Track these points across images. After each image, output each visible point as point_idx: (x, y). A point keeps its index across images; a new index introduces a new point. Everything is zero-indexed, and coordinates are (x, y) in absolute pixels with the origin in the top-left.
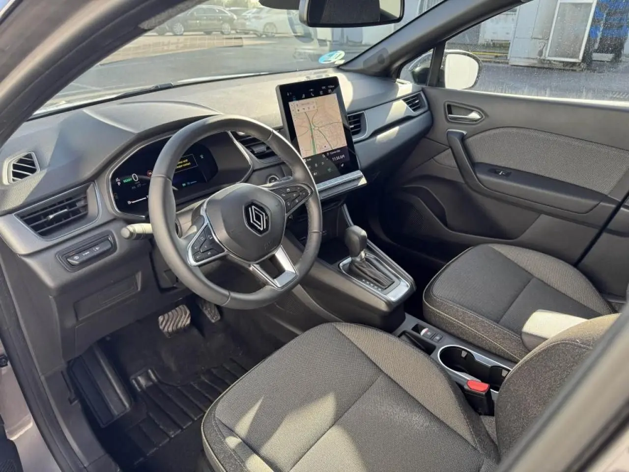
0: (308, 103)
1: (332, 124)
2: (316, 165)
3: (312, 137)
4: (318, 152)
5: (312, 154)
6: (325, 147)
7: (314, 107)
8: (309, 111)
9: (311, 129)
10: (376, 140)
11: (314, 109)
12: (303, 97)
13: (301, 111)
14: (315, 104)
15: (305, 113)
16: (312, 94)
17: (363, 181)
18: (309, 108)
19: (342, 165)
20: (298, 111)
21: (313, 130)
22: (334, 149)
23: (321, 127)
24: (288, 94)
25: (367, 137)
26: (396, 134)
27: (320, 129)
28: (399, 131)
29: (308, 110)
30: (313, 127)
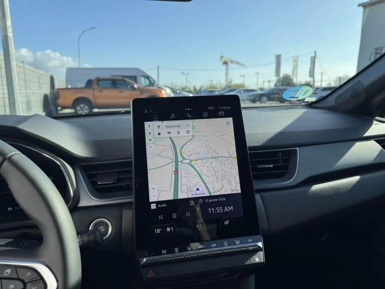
0: (179, 126)
1: (215, 158)
2: (174, 216)
3: (176, 172)
4: (181, 196)
5: (171, 197)
6: (198, 189)
7: (188, 132)
8: (176, 137)
9: (177, 162)
10: (309, 190)
11: (188, 135)
12: (171, 117)
13: (164, 134)
14: (191, 129)
15: (170, 138)
16: (188, 115)
17: (259, 258)
18: (178, 133)
19: (227, 223)
20: (159, 134)
21: (180, 163)
22: (213, 194)
23: (196, 160)
24: (146, 112)
25: (293, 184)
26: (351, 186)
27: (193, 163)
28: (359, 182)
29: (176, 135)
30: (180, 159)
